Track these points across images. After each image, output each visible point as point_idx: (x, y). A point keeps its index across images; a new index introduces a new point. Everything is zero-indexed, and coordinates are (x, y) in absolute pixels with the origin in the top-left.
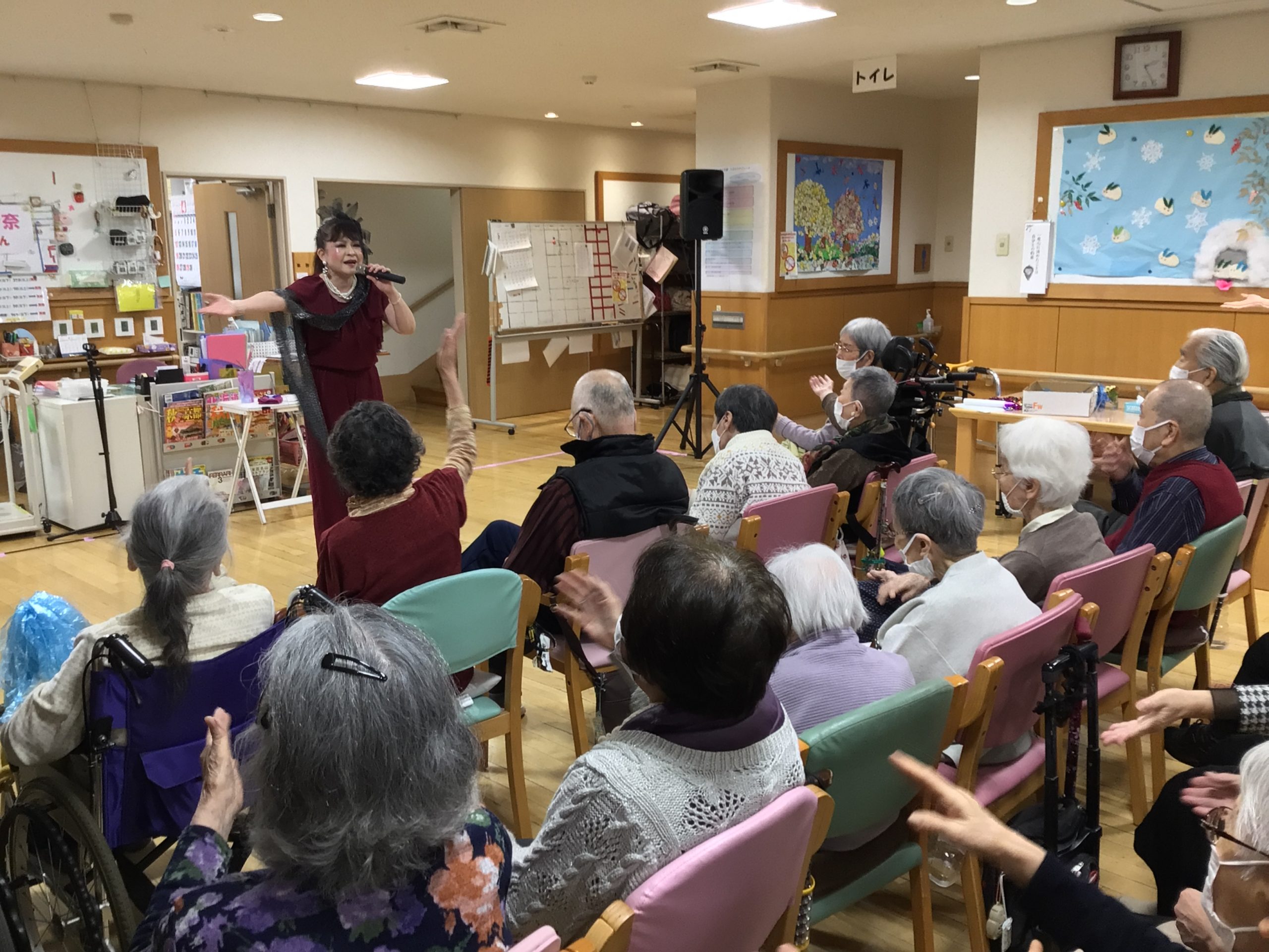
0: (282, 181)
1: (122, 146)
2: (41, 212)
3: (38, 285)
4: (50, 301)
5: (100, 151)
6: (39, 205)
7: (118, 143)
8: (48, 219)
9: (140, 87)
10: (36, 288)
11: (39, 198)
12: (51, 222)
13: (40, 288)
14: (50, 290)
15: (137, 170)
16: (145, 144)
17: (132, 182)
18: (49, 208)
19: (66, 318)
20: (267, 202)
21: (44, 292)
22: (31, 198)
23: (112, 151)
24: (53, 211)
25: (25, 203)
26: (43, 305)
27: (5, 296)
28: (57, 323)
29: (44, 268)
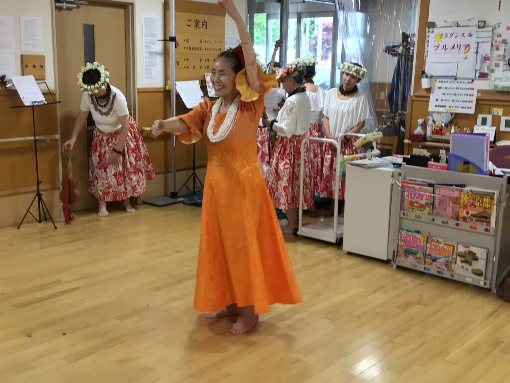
2: (484, 32)
3: (472, 87)
4: (477, 100)
6: (483, 27)
8: (487, 37)
10: (471, 89)
11: (484, 22)
12: (490, 39)
13: (473, 89)
14: (479, 91)
18: (490, 29)
19: (489, 113)
21: (475, 93)
22: (479, 22)
24: (492, 31)
25: (475, 26)
26: (472, 102)
27: (449, 93)
28: (480, 117)
29: (478, 74)
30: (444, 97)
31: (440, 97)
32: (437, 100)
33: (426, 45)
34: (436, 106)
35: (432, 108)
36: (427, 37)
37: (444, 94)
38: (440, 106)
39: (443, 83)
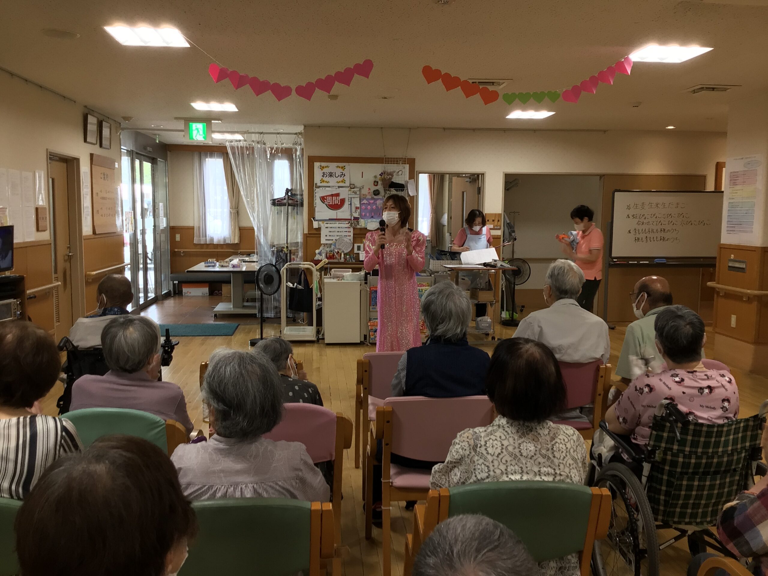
0: (483, 174)
1: (397, 158)
2: (355, 191)
4: (354, 234)
5: (386, 161)
6: (354, 188)
7: (396, 157)
9: (410, 129)
10: (348, 228)
11: (354, 185)
12: (358, 196)
13: (350, 227)
14: (354, 229)
15: (403, 170)
16: (409, 157)
17: (400, 176)
18: (358, 189)
19: (361, 243)
20: (477, 186)
21: (352, 230)
22: (350, 184)
23: (391, 161)
24: (360, 190)
25: (348, 187)
26: (350, 236)
27: (334, 230)
28: (356, 245)
29: (353, 218)
30: (331, 234)
31: (329, 234)
32: (326, 236)
33: (315, 199)
34: (326, 240)
35: (323, 241)
36: (314, 193)
37: (331, 232)
38: (329, 240)
39: (329, 224)
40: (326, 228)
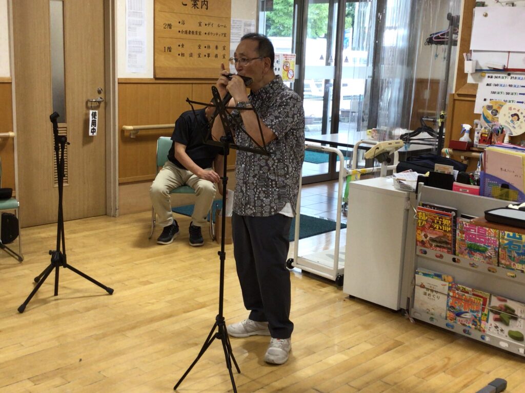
30: (495, 97)
31: (489, 96)
32: (485, 100)
34: (483, 107)
35: (478, 109)
37: (494, 93)
39: (493, 79)
40: (488, 85)
